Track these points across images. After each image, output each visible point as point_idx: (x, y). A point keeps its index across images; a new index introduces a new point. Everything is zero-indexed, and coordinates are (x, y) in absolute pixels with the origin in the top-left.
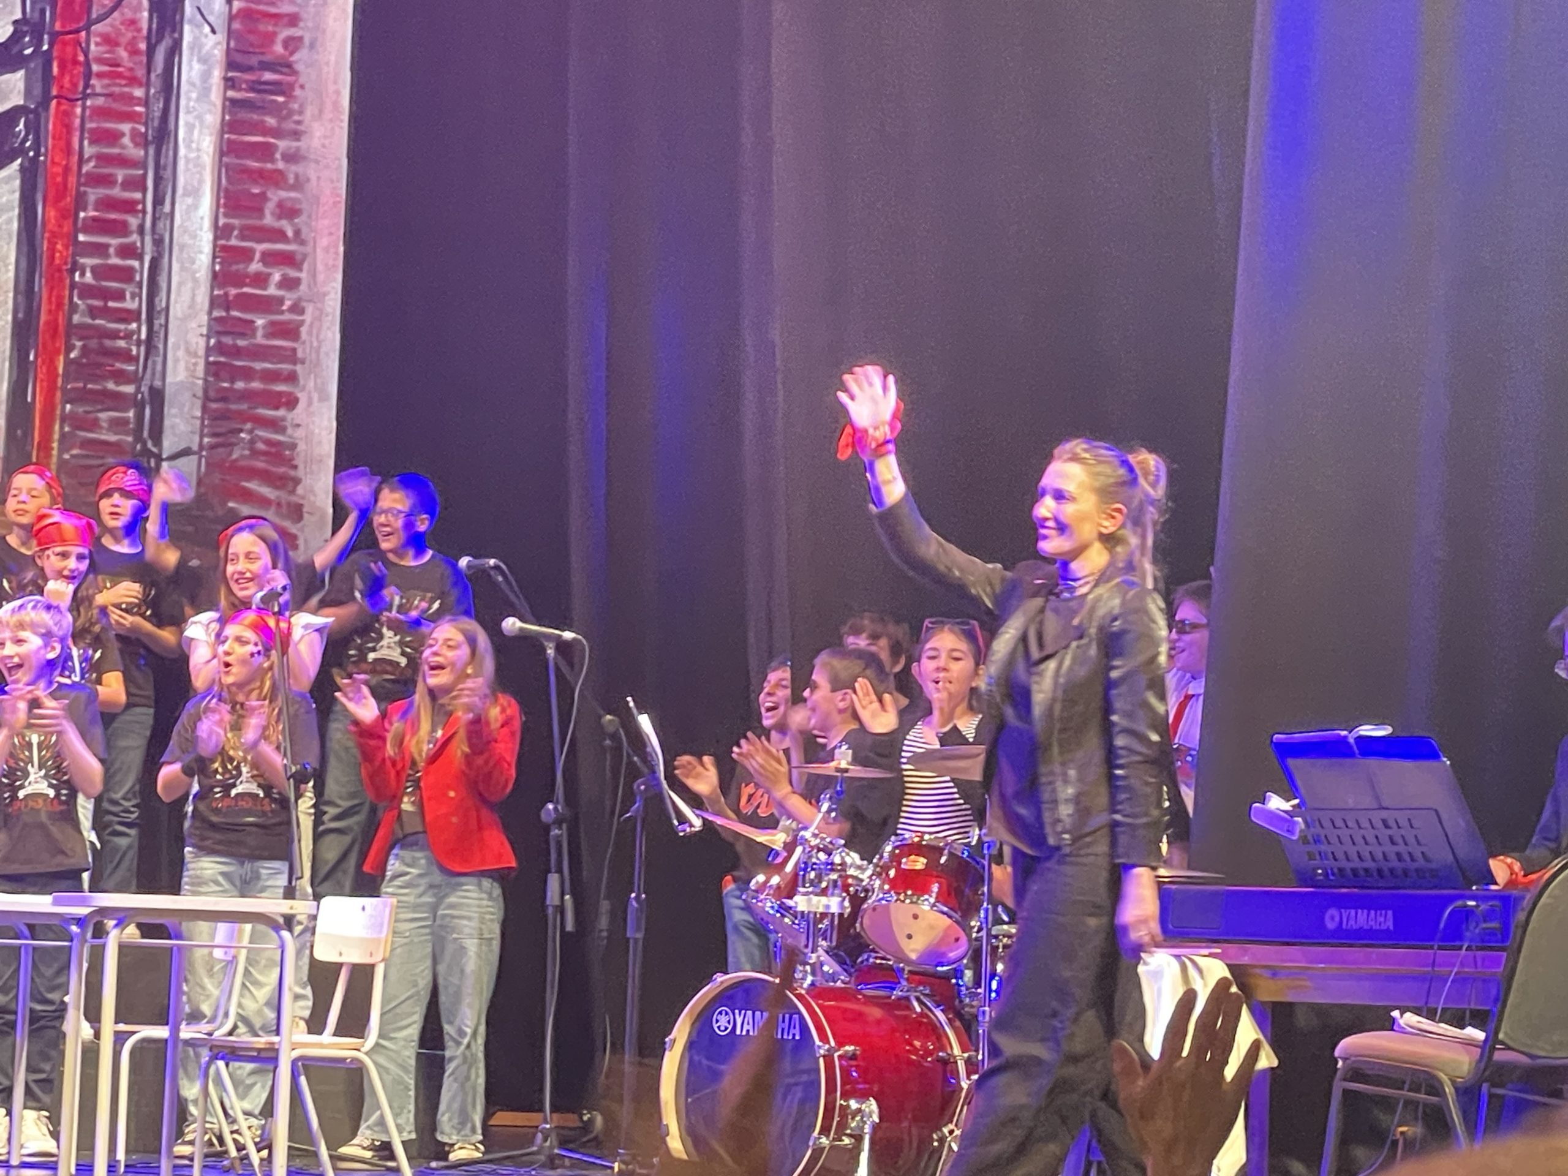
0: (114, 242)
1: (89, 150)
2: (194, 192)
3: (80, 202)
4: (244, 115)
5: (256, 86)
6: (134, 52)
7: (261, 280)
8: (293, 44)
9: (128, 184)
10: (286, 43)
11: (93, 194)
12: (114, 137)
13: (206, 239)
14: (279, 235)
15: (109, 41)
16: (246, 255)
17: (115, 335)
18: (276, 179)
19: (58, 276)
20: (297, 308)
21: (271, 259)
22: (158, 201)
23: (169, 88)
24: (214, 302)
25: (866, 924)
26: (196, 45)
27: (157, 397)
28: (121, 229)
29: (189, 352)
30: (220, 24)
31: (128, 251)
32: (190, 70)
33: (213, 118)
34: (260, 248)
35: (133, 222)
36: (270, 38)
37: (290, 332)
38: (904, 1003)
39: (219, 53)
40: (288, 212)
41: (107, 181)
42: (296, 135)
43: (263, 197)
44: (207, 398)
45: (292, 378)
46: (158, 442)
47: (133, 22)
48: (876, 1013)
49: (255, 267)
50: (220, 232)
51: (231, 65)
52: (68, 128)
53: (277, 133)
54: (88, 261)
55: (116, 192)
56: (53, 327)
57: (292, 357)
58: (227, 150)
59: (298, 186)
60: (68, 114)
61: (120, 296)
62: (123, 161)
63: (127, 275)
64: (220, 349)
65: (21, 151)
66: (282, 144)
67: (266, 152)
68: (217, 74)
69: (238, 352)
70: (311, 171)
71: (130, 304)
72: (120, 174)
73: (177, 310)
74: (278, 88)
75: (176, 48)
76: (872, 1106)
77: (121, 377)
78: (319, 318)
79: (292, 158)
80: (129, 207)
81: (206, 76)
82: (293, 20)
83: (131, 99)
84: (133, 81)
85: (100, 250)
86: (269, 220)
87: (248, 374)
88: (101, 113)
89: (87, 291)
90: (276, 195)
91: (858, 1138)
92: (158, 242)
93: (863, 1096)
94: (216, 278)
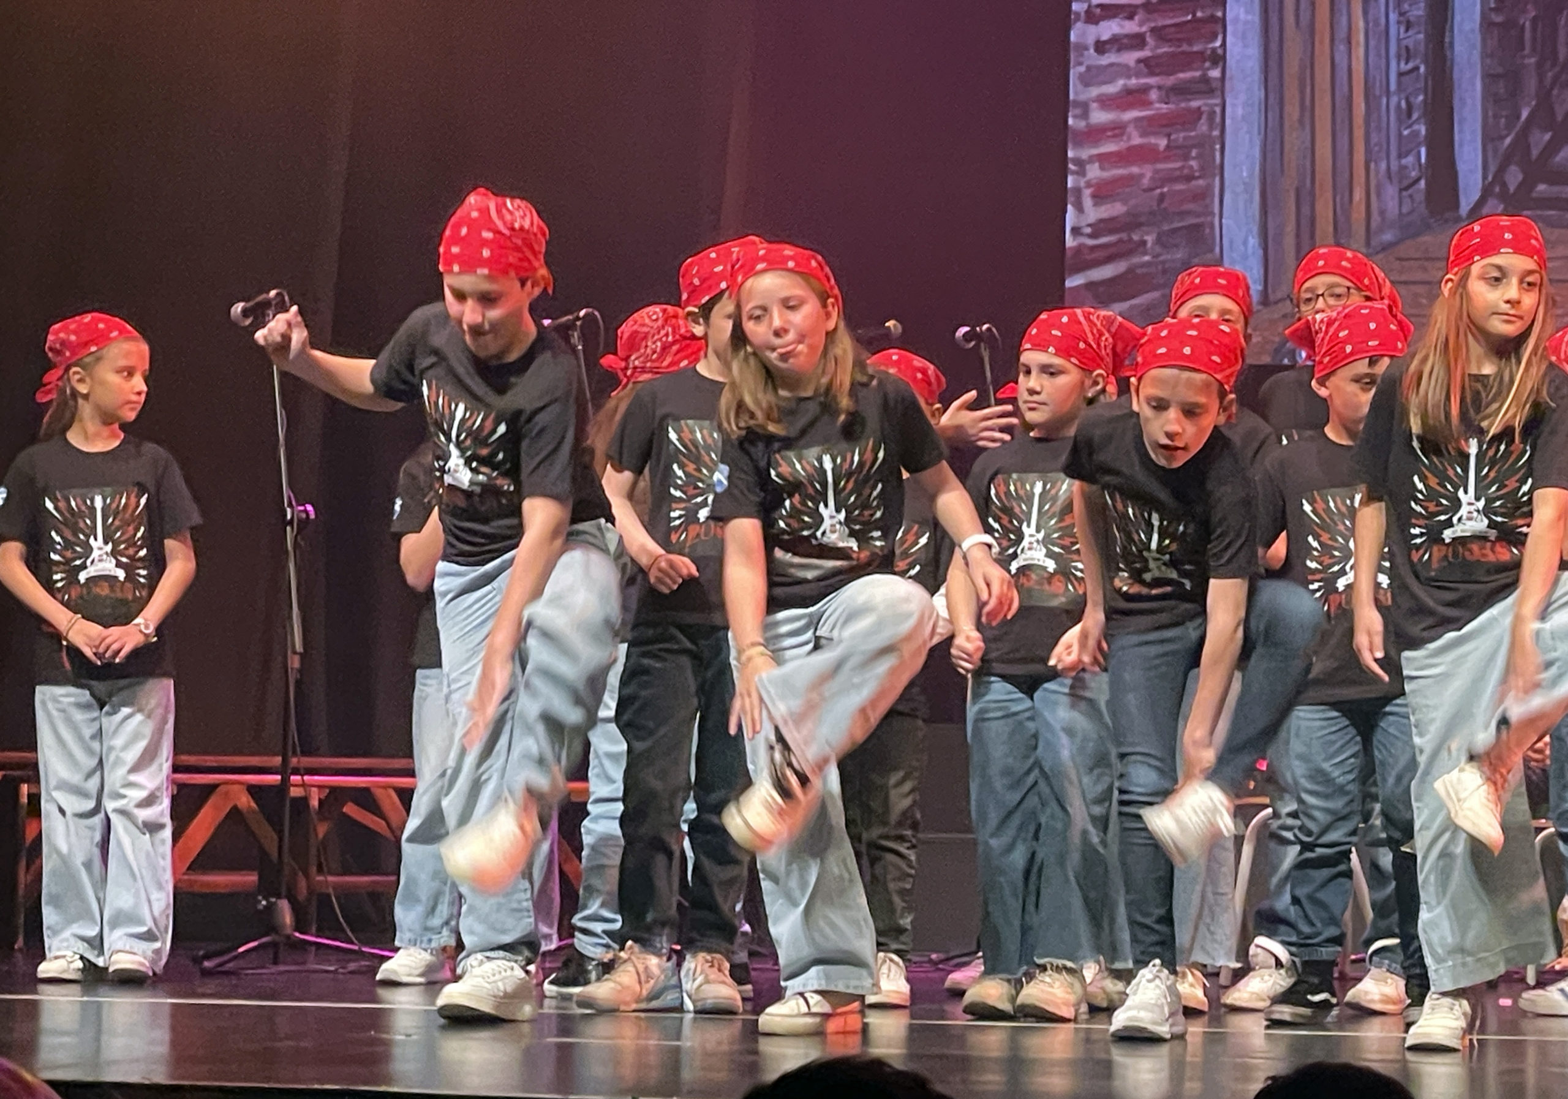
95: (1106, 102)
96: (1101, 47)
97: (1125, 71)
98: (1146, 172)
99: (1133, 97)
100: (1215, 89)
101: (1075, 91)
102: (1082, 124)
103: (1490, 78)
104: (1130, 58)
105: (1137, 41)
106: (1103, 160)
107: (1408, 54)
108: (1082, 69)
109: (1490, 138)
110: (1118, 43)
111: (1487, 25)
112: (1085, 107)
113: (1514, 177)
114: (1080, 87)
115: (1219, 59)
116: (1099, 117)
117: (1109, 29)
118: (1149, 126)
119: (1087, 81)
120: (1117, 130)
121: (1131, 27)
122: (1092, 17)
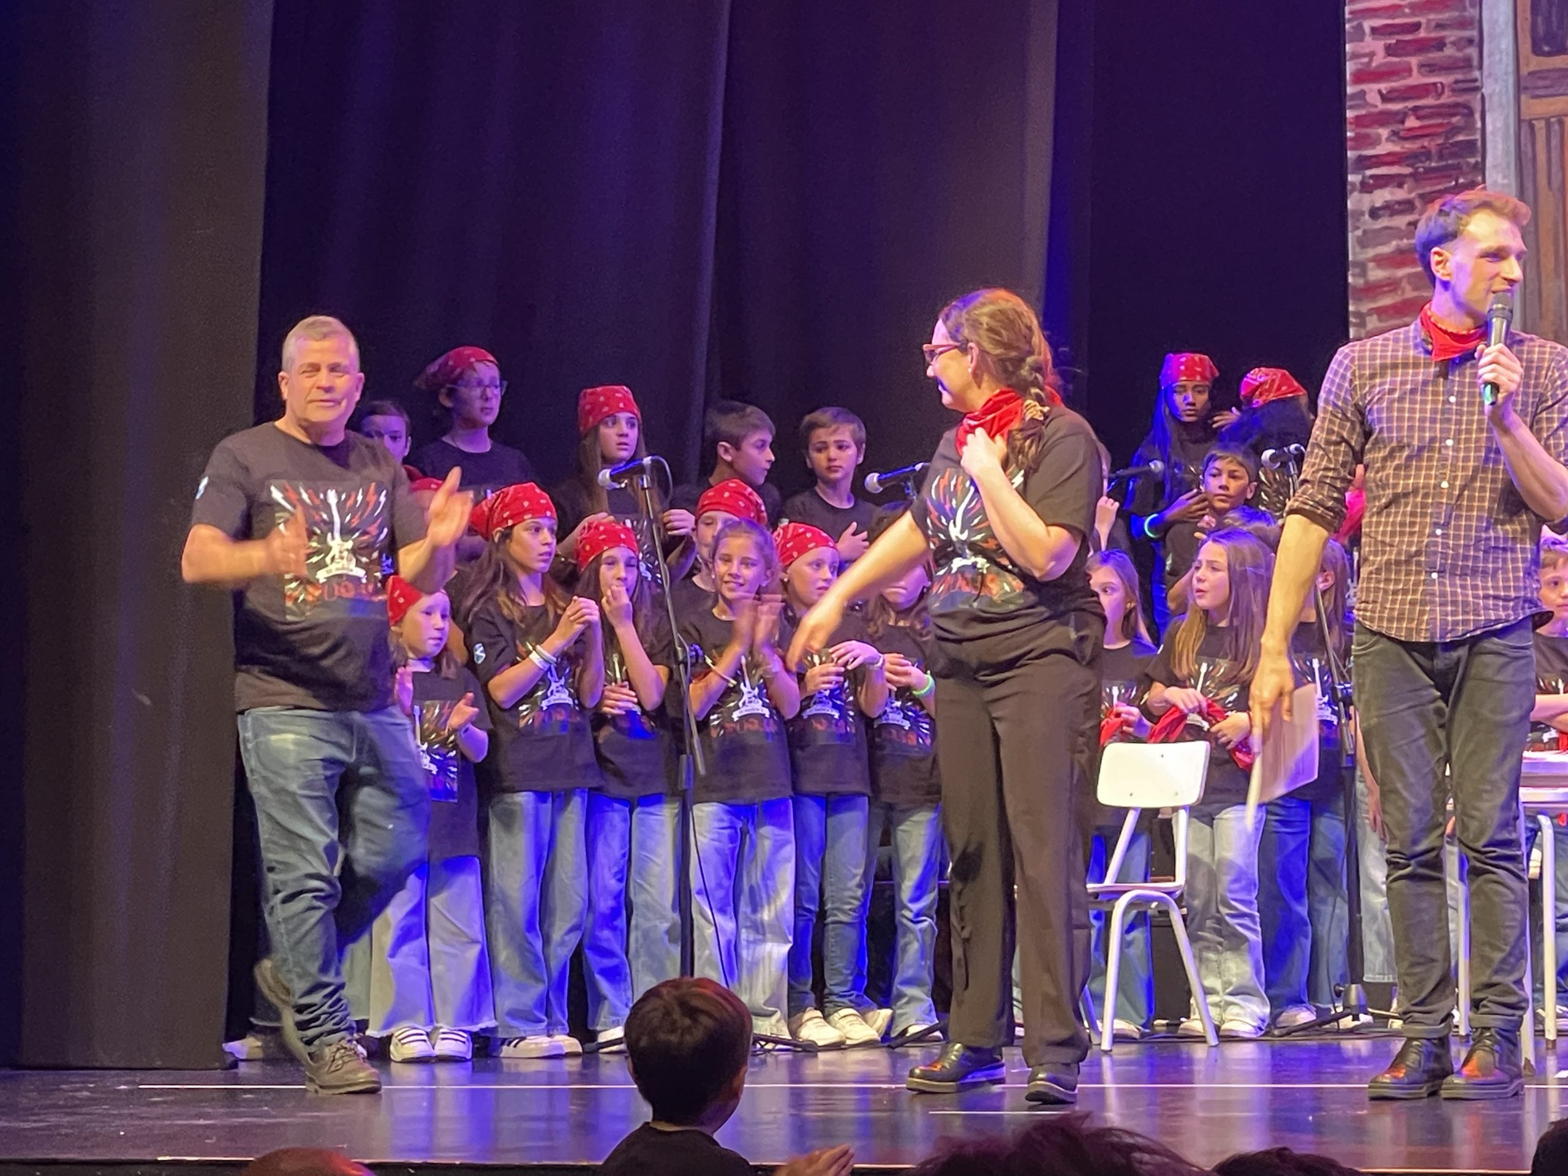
95: (1380, 261)
96: (1374, 213)
97: (1398, 233)
101: (1353, 252)
102: (1360, 282)
104: (1400, 221)
105: (1406, 206)
106: (1381, 312)
108: (1359, 233)
110: (1390, 209)
112: (1362, 266)
114: (1358, 249)
116: (1376, 274)
119: (1363, 243)
120: (1393, 285)
122: (1366, 187)
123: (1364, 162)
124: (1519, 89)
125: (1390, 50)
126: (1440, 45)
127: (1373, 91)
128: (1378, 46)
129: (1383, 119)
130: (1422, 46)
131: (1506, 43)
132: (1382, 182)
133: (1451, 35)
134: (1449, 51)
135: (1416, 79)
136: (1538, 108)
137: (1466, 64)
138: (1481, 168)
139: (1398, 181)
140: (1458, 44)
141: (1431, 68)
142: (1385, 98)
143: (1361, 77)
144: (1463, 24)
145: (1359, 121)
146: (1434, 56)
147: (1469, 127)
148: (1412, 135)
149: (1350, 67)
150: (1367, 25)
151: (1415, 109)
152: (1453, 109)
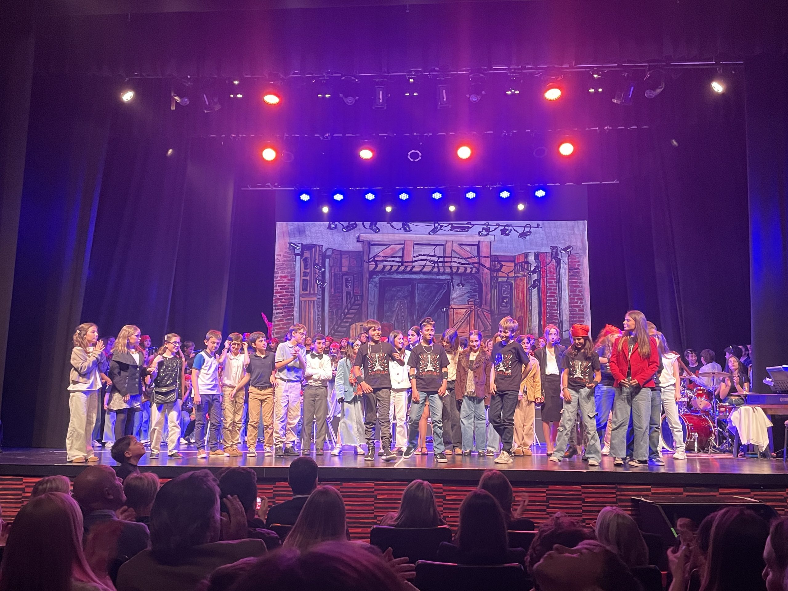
0: (553, 298)
1: (548, 285)
2: (565, 290)
3: (547, 293)
4: (572, 277)
5: (573, 272)
6: (553, 269)
7: (577, 303)
8: (579, 265)
9: (554, 290)
10: (578, 265)
11: (549, 291)
12: (551, 282)
13: (567, 297)
14: (579, 295)
15: (550, 268)
16: (574, 299)
17: (554, 313)
18: (578, 287)
19: (545, 304)
20: (583, 306)
21: (578, 299)
22: (559, 292)
23: (560, 274)
24: (569, 307)
25: (692, 403)
26: (563, 267)
27: (562, 322)
28: (554, 296)
29: (566, 315)
30: (567, 263)
31: (555, 300)
32: (563, 271)
33: (567, 278)
34: (576, 298)
35: (556, 295)
36: (575, 265)
37: (582, 310)
38: (701, 416)
39: (567, 268)
40: (580, 291)
41: (551, 289)
42: (581, 279)
43: (576, 290)
44: (570, 322)
45: (583, 318)
46: (562, 329)
47: (553, 265)
48: (695, 418)
49: (576, 300)
50: (569, 296)
51: (569, 269)
52: (544, 281)
53: (578, 279)
54: (549, 302)
55: (552, 291)
56: (544, 313)
57: (583, 314)
58: (569, 283)
59: (582, 287)
60: (544, 280)
61: (554, 307)
62: (554, 286)
63: (555, 303)
64: (571, 314)
65: (537, 286)
66: (579, 281)
67: (576, 282)
68: (567, 271)
69: (574, 314)
70: (583, 285)
71: (556, 308)
72: (553, 288)
73: (563, 308)
74: (577, 272)
75: (560, 268)
76: (696, 434)
77: (555, 319)
78: (587, 307)
79: (580, 283)
80: (555, 293)
81: (565, 272)
82: (579, 262)
83: (554, 276)
84: (554, 273)
85: (550, 300)
86: (577, 293)
87: (576, 317)
88: (549, 279)
89: (549, 306)
90: (578, 289)
91: (694, 440)
92: (560, 298)
93: (695, 433)
94: (570, 303)
95: (278, 321)
96: (277, 313)
97: (280, 317)
98: (283, 330)
99: (281, 320)
100: (293, 319)
101: (273, 319)
102: (274, 324)
103: (329, 319)
104: (281, 315)
105: (282, 313)
106: (277, 329)
107: (318, 315)
108: (274, 316)
109: (329, 327)
110: (279, 313)
111: (329, 312)
112: (275, 322)
113: (333, 332)
115: (293, 315)
116: (277, 323)
117: (278, 311)
118: (283, 324)
119: (275, 318)
120: (279, 325)
121: (281, 311)
122: (276, 309)
123: (276, 306)
124: (300, 296)
125: (281, 289)
126: (288, 289)
127: (278, 295)
128: (279, 288)
129: (279, 299)
130: (285, 289)
131: (298, 289)
132: (278, 309)
133: (290, 287)
134: (290, 290)
135: (284, 294)
136: (302, 299)
137: (292, 292)
138: (294, 308)
139: (281, 309)
140: (291, 289)
141: (287, 292)
142: (279, 296)
143: (276, 293)
144: (292, 286)
145: (275, 299)
146: (287, 290)
147: (292, 301)
148: (284, 302)
149: (274, 291)
150: (277, 285)
151: (284, 298)
152: (290, 298)
